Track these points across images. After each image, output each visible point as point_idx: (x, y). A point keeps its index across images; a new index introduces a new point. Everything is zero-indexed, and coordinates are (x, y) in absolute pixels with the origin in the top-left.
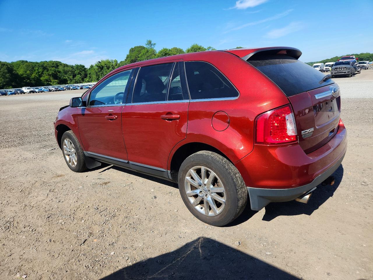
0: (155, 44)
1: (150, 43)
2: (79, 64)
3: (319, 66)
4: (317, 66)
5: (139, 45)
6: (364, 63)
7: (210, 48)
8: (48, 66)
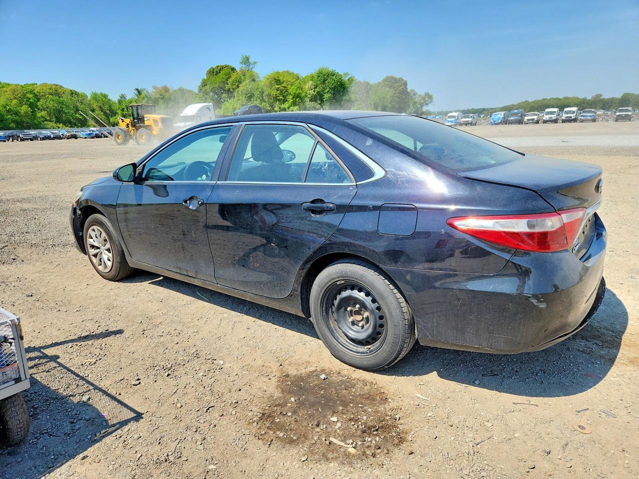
0: (255, 63)
1: (246, 60)
2: (99, 92)
3: (555, 112)
4: (552, 113)
5: (223, 64)
6: (627, 111)
7: (346, 74)
8: (41, 91)
